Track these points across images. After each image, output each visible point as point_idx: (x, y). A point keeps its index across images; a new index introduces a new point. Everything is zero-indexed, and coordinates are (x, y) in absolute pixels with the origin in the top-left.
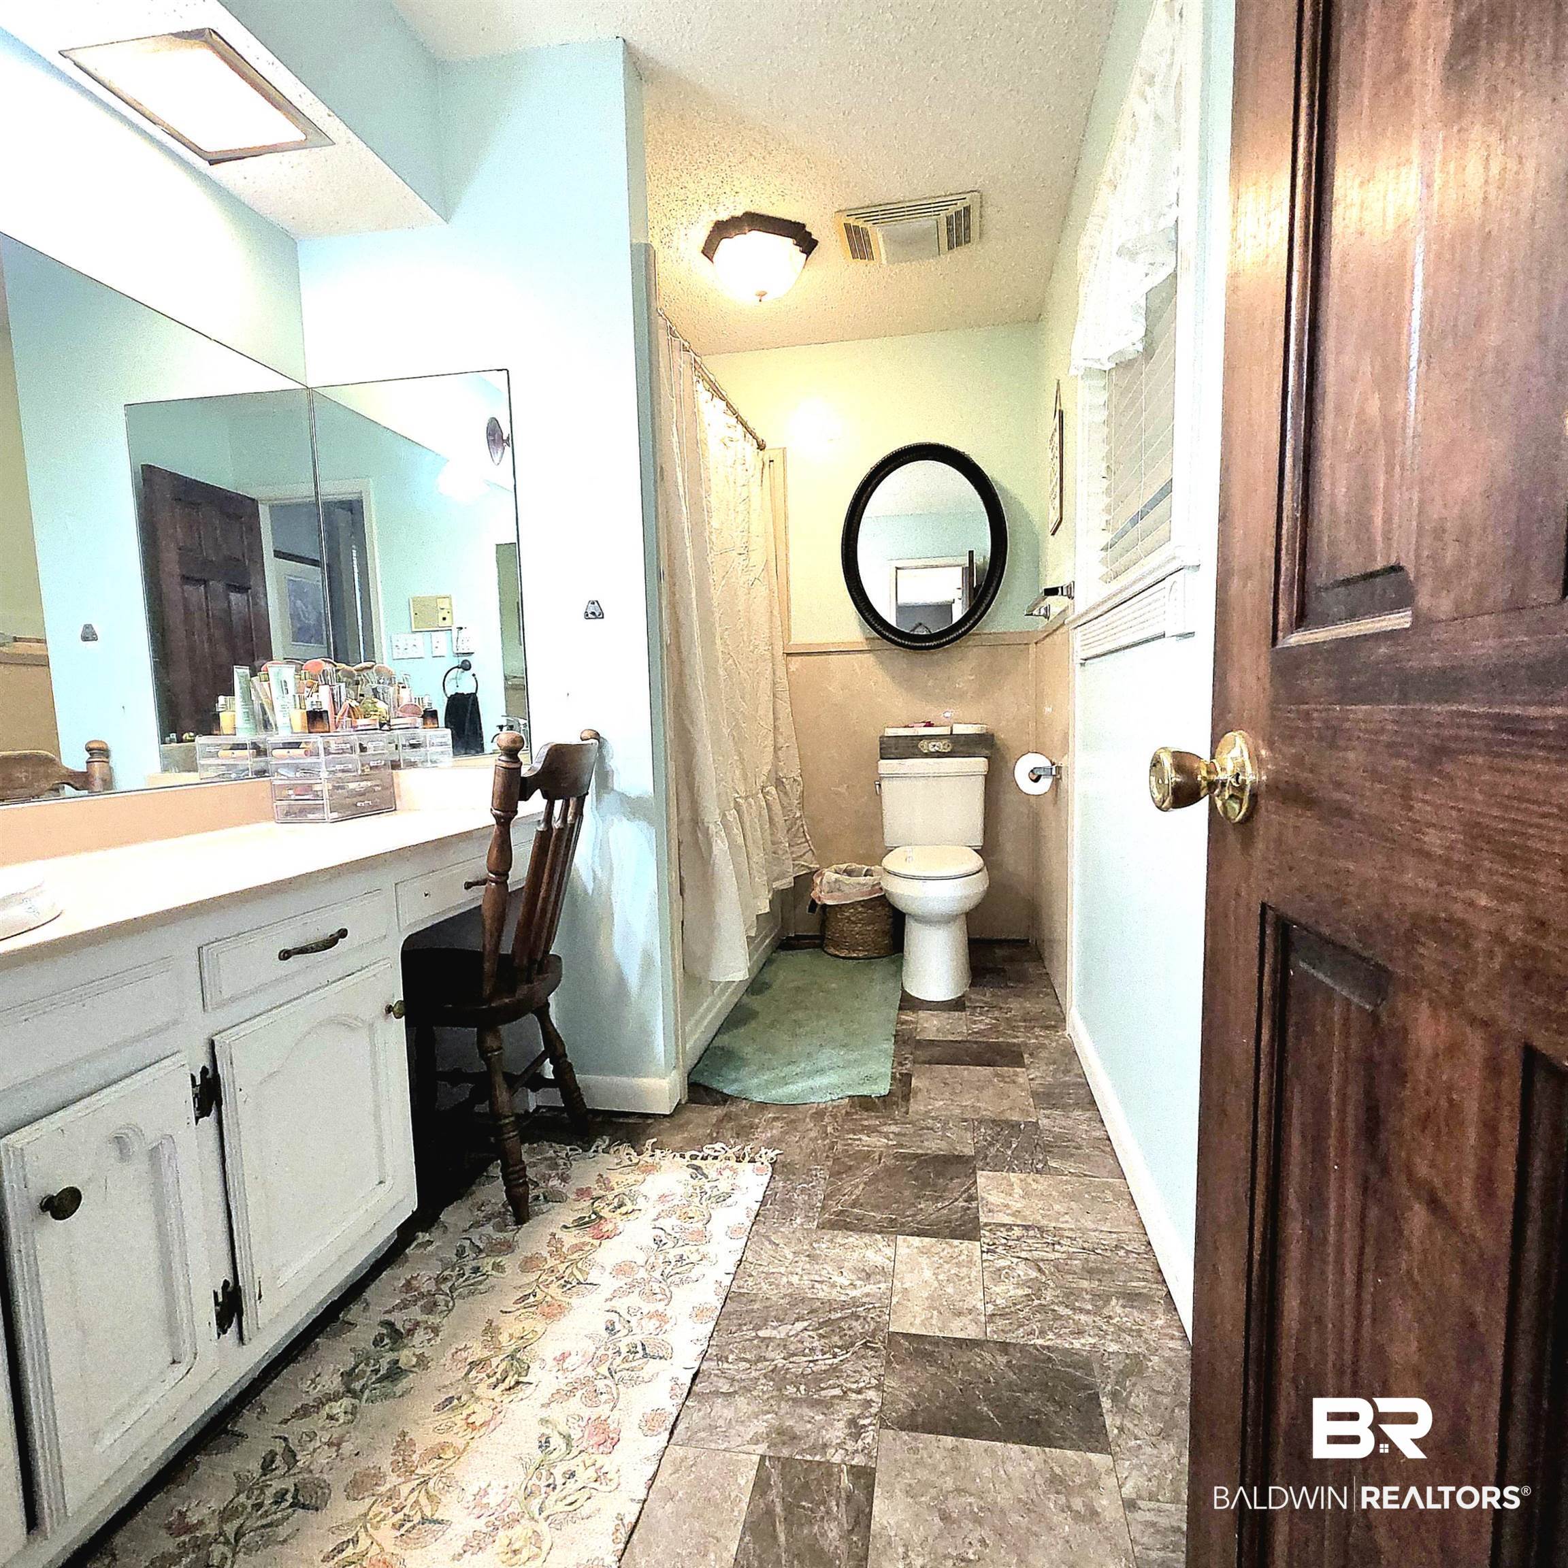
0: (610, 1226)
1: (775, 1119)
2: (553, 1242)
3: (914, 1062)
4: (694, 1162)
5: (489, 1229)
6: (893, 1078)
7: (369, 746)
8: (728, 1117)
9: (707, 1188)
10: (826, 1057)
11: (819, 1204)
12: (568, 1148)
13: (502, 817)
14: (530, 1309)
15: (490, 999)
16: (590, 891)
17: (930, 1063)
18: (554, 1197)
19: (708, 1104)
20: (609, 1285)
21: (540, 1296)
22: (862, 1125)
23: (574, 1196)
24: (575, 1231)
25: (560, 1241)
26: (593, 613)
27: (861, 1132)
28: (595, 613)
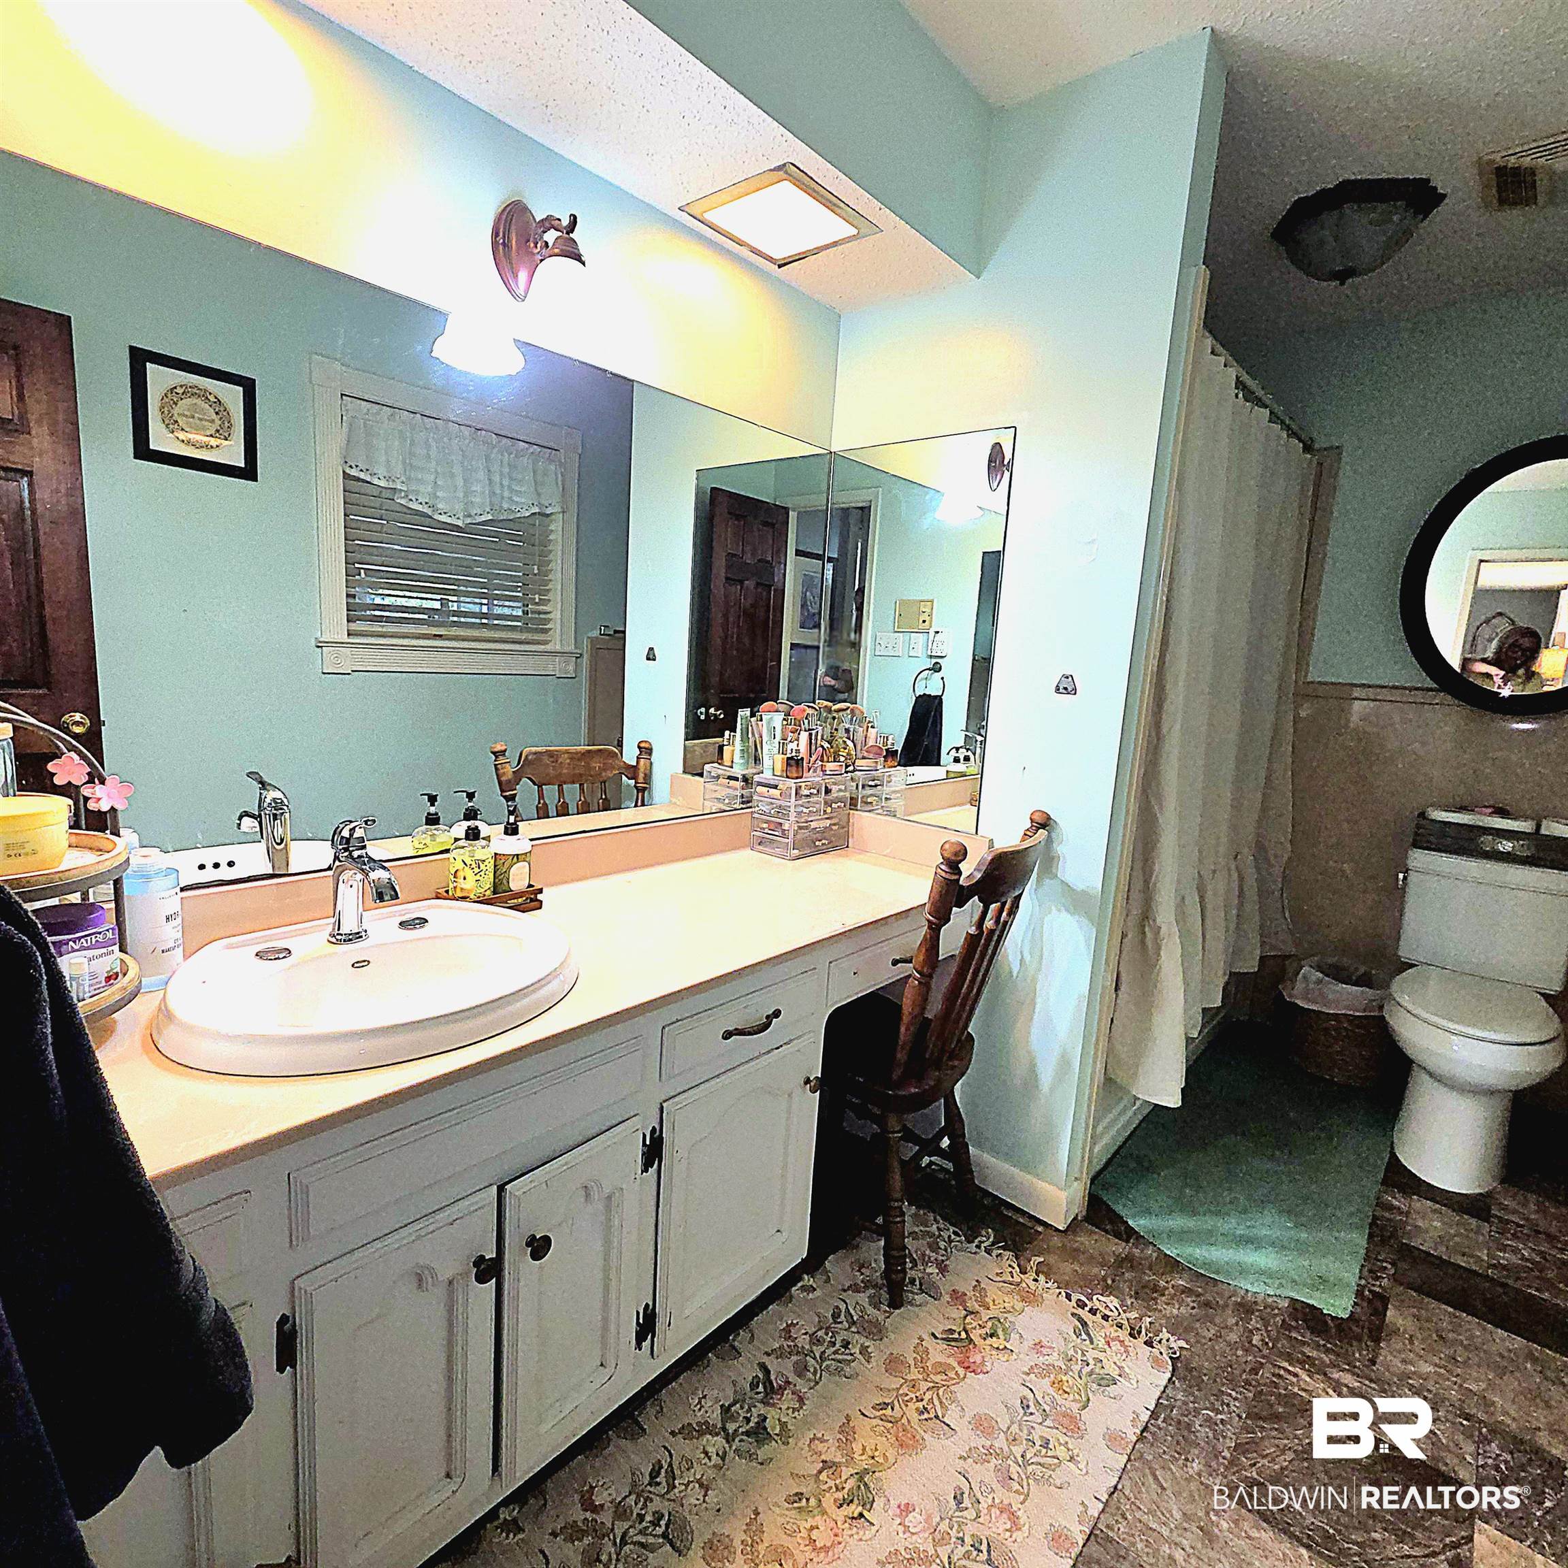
0: (977, 1358)
1: (1187, 1291)
2: (920, 1348)
3: (1395, 1278)
4: (1079, 1311)
5: (863, 1298)
6: (1359, 1294)
7: (834, 788)
8: (1127, 1261)
9: (1091, 1355)
10: (1268, 1224)
11: (1226, 1454)
12: (952, 1229)
13: (934, 924)
14: (886, 1424)
15: (899, 1085)
16: (1015, 974)
17: (1418, 1290)
18: (928, 1289)
19: (1107, 1232)
20: (966, 1437)
21: (897, 1412)
22: (1303, 1354)
23: (947, 1298)
24: (943, 1345)
25: (927, 1351)
26: (1065, 689)
27: (1302, 1363)
28: (1066, 687)
